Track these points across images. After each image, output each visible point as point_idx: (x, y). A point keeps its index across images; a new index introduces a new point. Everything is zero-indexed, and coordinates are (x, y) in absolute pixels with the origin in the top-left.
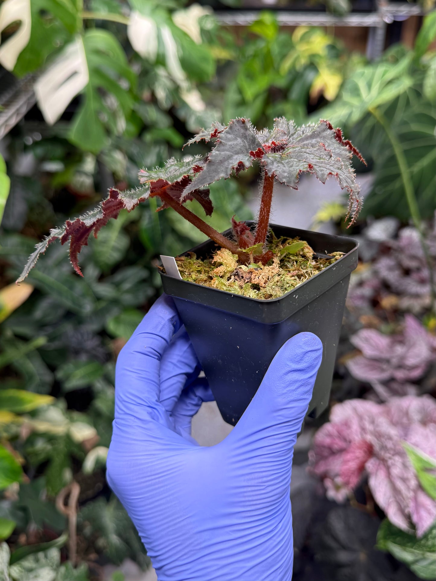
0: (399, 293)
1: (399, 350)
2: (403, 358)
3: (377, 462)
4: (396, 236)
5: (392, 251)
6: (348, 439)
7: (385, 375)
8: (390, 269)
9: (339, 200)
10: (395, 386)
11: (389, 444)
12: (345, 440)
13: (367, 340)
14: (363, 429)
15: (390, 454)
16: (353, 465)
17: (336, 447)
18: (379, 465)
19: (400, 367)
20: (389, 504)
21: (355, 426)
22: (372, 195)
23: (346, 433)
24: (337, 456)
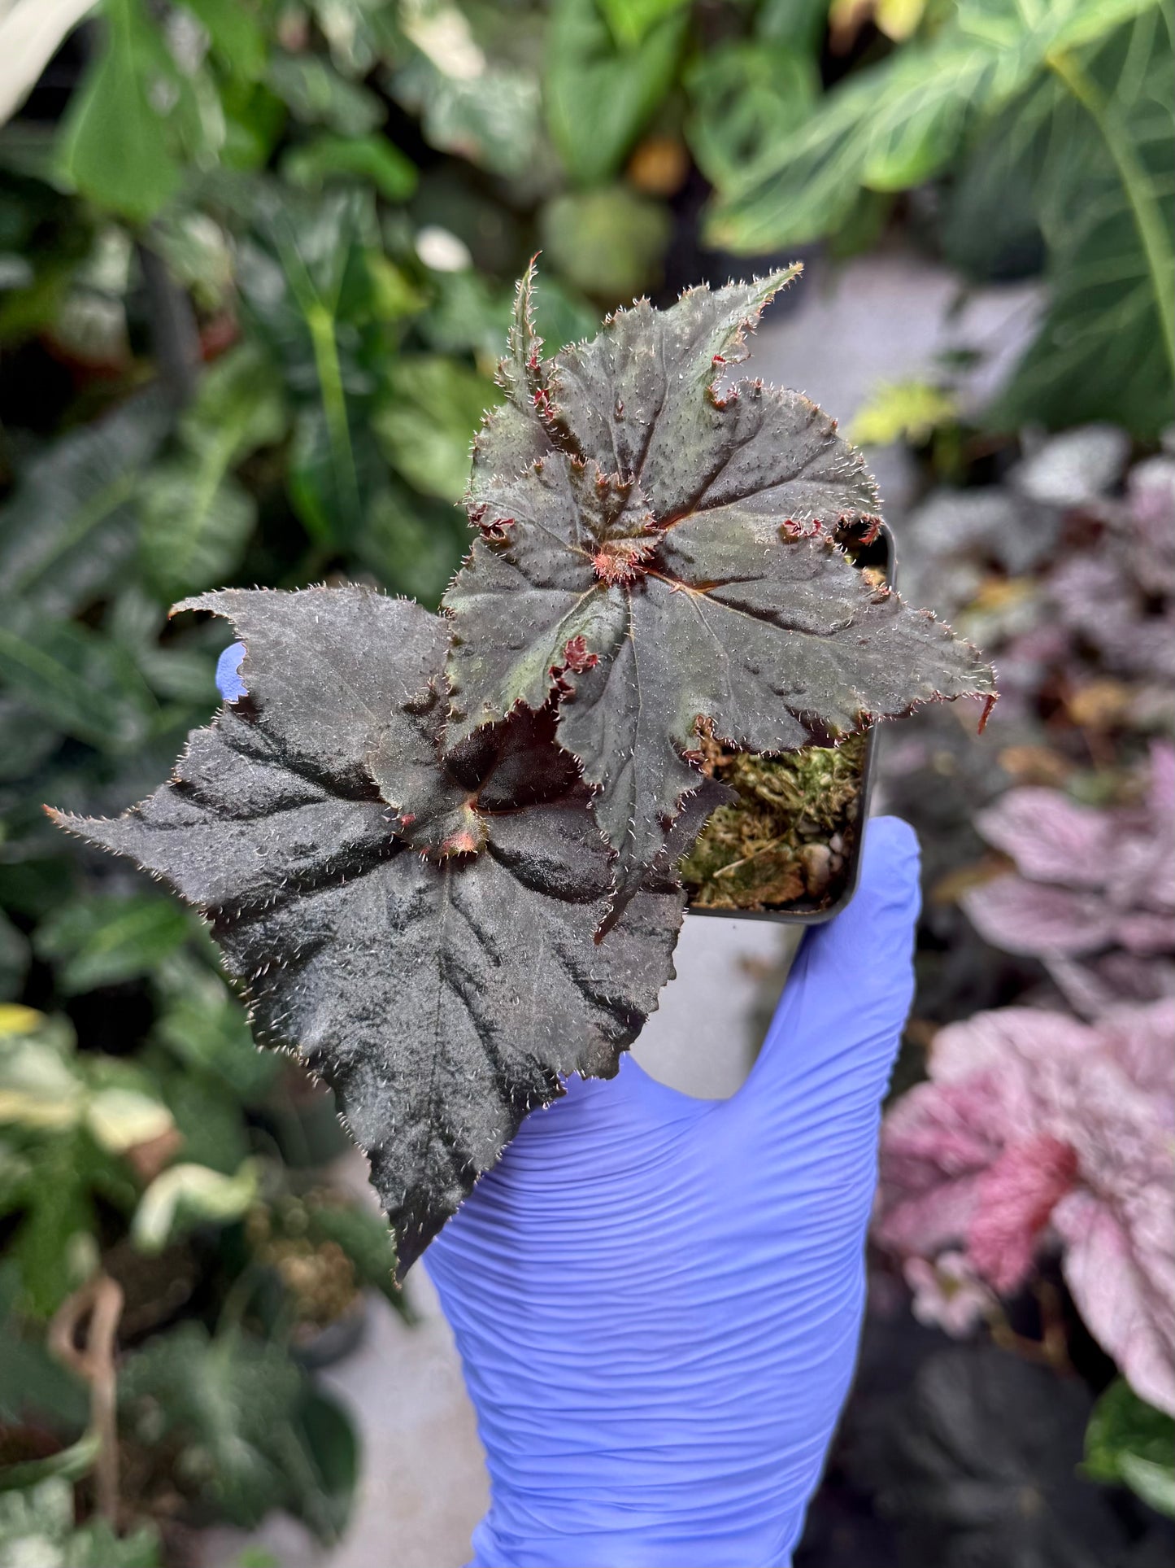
0: (1129, 675)
1: (1137, 854)
2: (1149, 879)
3: (1091, 1206)
4: (1119, 488)
5: (1106, 537)
6: (991, 1135)
7: (1090, 936)
8: (1101, 595)
9: (926, 374)
10: (1120, 968)
11: (1130, 1150)
12: (982, 1137)
13: (1030, 824)
14: (1042, 1103)
15: (1131, 1179)
16: (1011, 1215)
17: (950, 1160)
18: (1098, 1212)
19: (1140, 907)
20: (1129, 1338)
21: (1014, 1093)
22: (1041, 351)
23: (984, 1111)
24: (958, 1188)
